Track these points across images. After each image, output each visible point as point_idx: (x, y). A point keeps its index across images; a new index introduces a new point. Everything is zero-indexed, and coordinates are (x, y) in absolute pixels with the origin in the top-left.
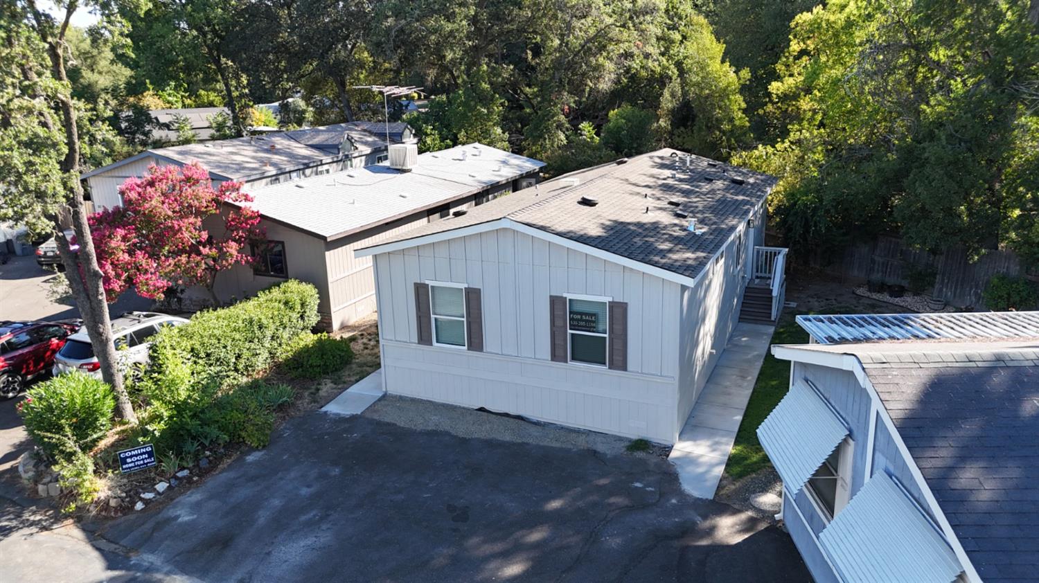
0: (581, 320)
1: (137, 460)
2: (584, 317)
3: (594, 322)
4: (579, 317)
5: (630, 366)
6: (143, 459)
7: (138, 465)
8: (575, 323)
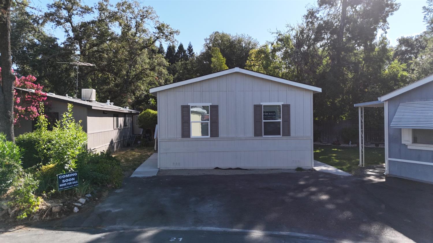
0: (269, 115)
1: (69, 182)
2: (270, 114)
3: (275, 115)
4: (267, 114)
5: (292, 133)
6: (72, 181)
7: (69, 185)
8: (266, 117)
